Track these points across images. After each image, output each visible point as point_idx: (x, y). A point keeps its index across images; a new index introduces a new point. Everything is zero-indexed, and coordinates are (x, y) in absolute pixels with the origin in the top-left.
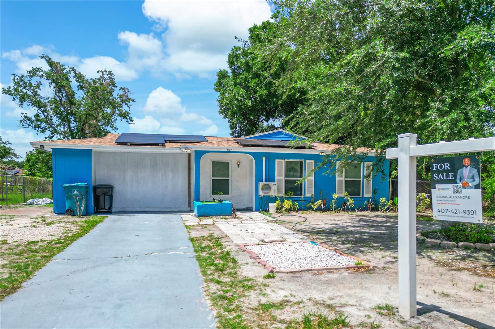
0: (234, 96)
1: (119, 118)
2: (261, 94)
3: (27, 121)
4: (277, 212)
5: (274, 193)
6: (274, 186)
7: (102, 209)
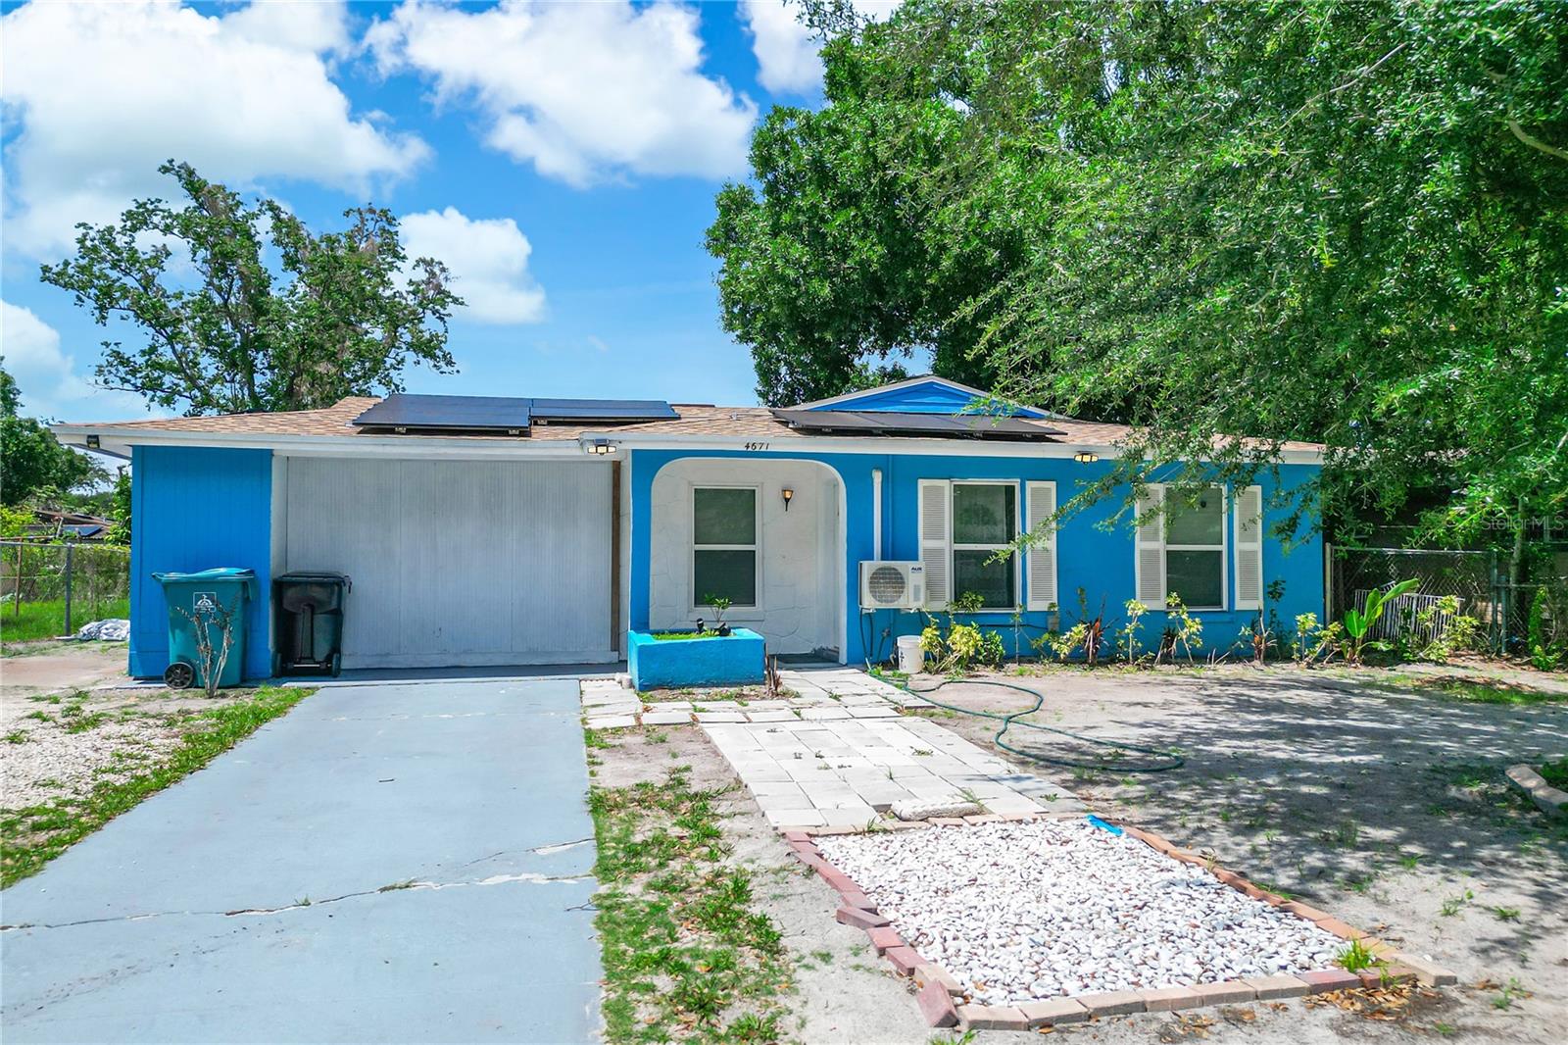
0: (772, 267)
1: (410, 356)
2: (864, 257)
3: (120, 368)
4: (926, 669)
5: (917, 598)
6: (913, 575)
7: (301, 659)
